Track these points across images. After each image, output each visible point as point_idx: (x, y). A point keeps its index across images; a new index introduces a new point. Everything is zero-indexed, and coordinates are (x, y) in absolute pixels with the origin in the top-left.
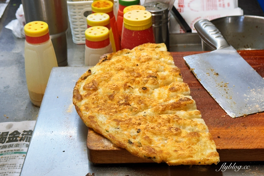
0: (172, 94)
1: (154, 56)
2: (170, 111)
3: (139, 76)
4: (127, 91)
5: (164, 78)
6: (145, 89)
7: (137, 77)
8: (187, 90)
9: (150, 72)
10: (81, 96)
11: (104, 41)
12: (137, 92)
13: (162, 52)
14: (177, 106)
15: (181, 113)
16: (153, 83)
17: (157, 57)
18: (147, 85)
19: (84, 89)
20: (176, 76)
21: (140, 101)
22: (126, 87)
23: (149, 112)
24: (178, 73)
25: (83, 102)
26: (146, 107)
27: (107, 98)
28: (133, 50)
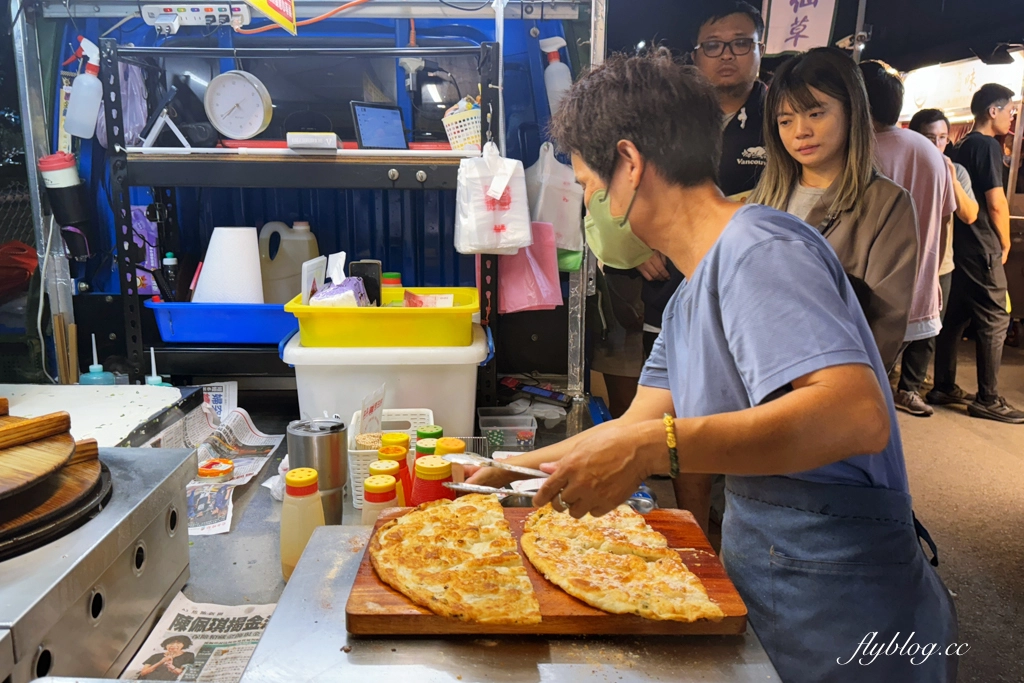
0: (494, 549)
1: (480, 508)
2: (488, 567)
3: (457, 527)
4: (439, 544)
5: (488, 531)
6: (461, 542)
7: (454, 529)
8: (513, 545)
9: (472, 524)
10: (381, 546)
12: (451, 544)
13: (491, 503)
14: (498, 561)
15: (503, 570)
16: (472, 536)
17: (484, 508)
18: (465, 539)
19: (386, 538)
20: (503, 529)
21: (452, 554)
22: (438, 538)
23: (461, 567)
24: (505, 526)
25: (382, 552)
26: (460, 561)
27: (413, 550)
28: (455, 501)
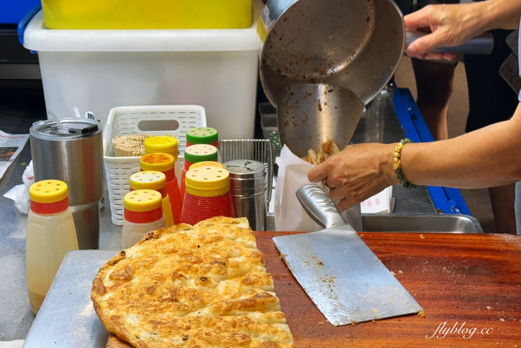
0: (245, 288)
1: (228, 235)
2: (238, 312)
3: (199, 261)
4: (177, 283)
5: (237, 266)
6: (204, 280)
7: (195, 263)
8: (268, 283)
9: (218, 256)
10: (105, 288)
11: (152, 212)
12: (192, 283)
13: (241, 229)
14: (250, 306)
15: (256, 316)
16: (218, 272)
17: (231, 236)
18: (209, 275)
19: (111, 278)
20: (256, 263)
21: (194, 295)
22: (176, 276)
23: (206, 312)
24: (259, 259)
25: (107, 296)
26: (203, 304)
27: (144, 291)
28: (197, 225)
